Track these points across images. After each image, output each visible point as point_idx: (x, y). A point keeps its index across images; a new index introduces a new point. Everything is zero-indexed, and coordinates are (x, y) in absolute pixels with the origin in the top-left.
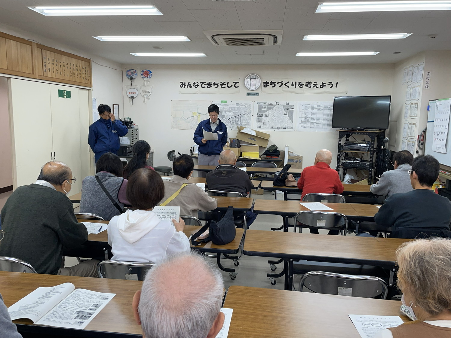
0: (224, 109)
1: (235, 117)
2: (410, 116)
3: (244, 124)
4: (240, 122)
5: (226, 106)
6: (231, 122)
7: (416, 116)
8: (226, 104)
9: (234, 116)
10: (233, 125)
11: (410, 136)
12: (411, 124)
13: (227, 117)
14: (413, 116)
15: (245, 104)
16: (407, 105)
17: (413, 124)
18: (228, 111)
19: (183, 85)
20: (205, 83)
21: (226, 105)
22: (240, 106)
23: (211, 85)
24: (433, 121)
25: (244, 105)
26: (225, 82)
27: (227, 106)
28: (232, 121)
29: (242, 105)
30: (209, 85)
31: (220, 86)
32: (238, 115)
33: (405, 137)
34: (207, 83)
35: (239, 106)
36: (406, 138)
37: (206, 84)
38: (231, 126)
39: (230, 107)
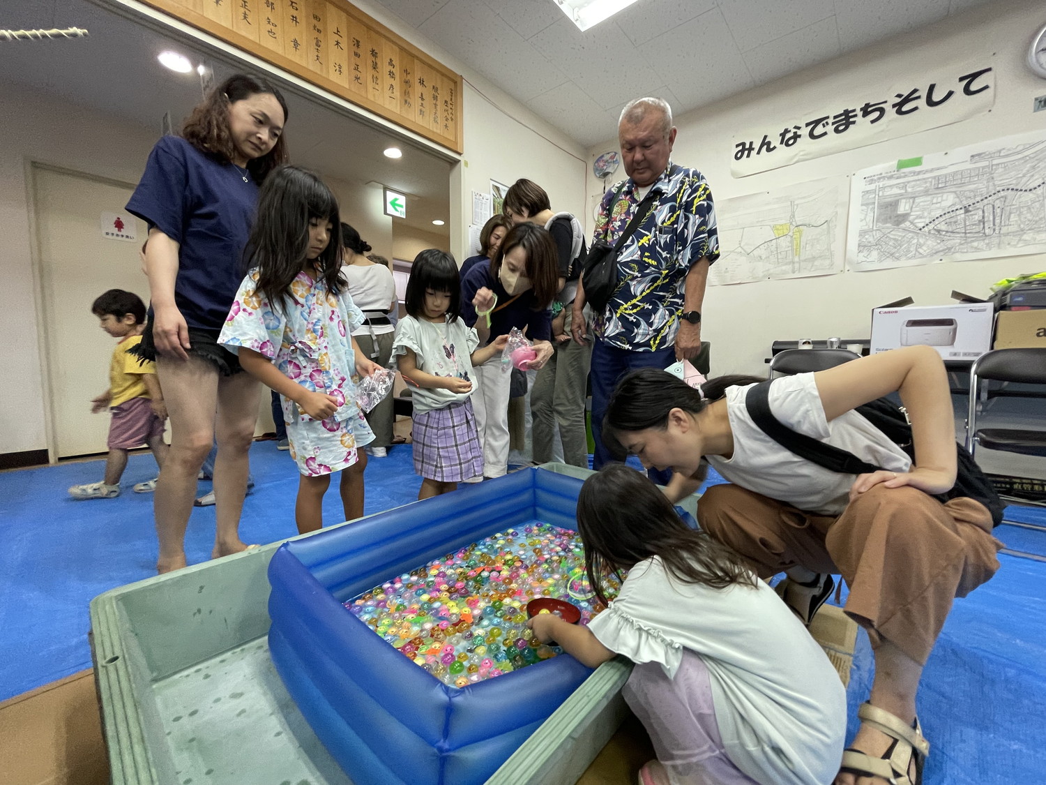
0: (909, 190)
1: (962, 211)
3: (1011, 229)
4: (989, 224)
5: (916, 178)
6: (939, 231)
8: (917, 169)
9: (958, 207)
10: (949, 244)
13: (918, 217)
15: (1020, 148)
18: (926, 193)
19: (742, 151)
20: (828, 117)
21: (919, 173)
22: (995, 162)
23: (851, 120)
25: (1018, 153)
26: (915, 91)
27: (920, 177)
28: (943, 227)
29: (1007, 156)
30: (845, 120)
31: (891, 112)
32: (978, 199)
34: (835, 117)
35: (986, 163)
37: (831, 121)
38: (941, 247)
39: (938, 178)
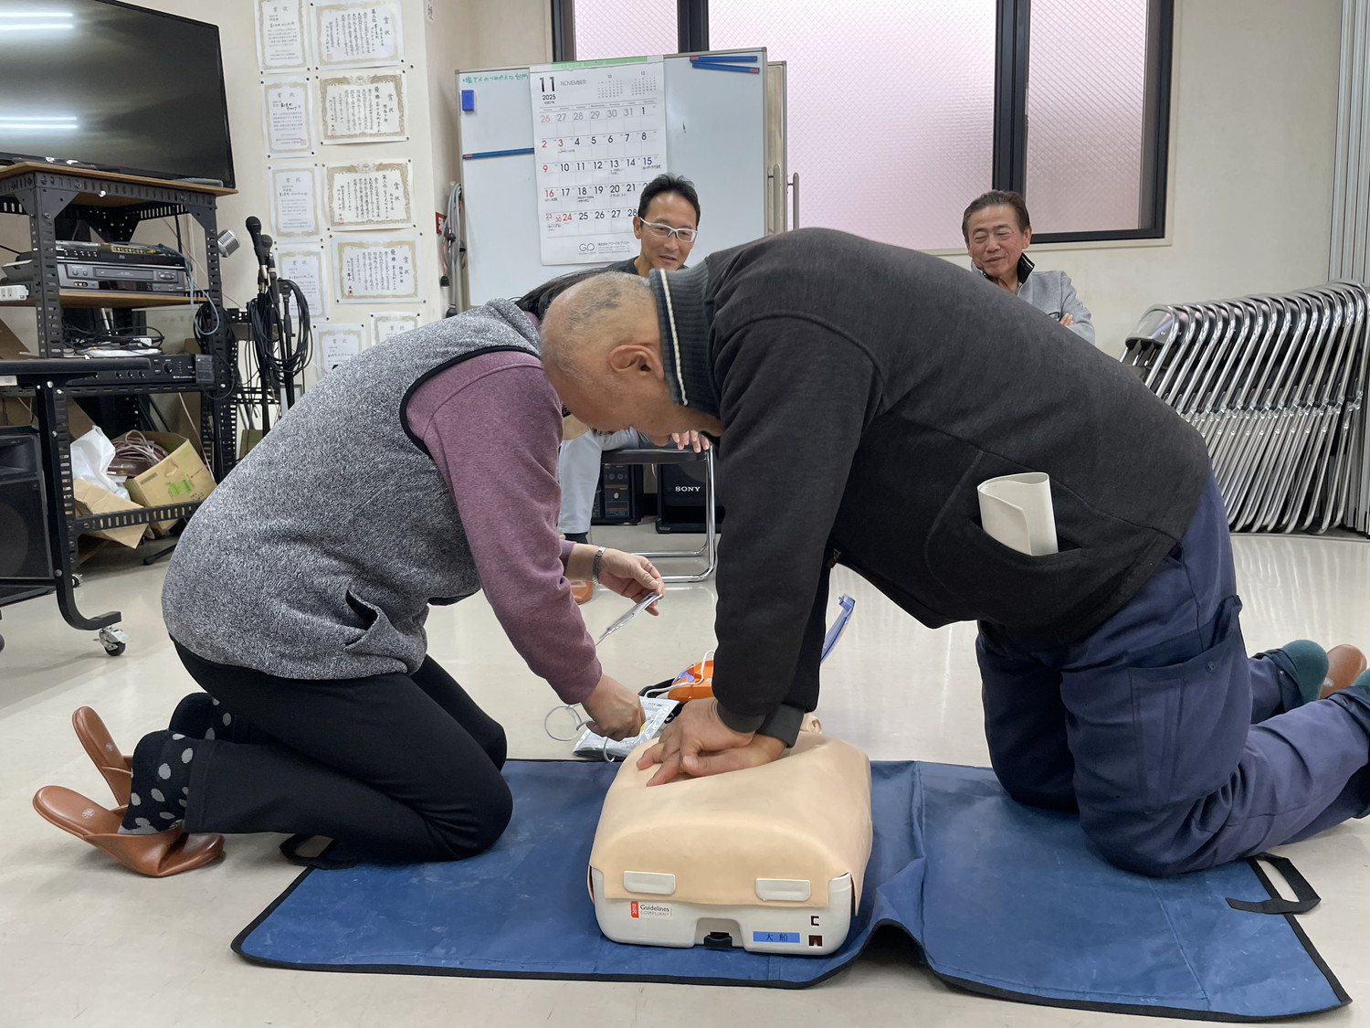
2: (333, 137)
7: (402, 132)
11: (357, 223)
12: (352, 169)
14: (368, 131)
16: (286, 91)
17: (381, 167)
24: (531, 151)
33: (312, 229)
36: (316, 232)
